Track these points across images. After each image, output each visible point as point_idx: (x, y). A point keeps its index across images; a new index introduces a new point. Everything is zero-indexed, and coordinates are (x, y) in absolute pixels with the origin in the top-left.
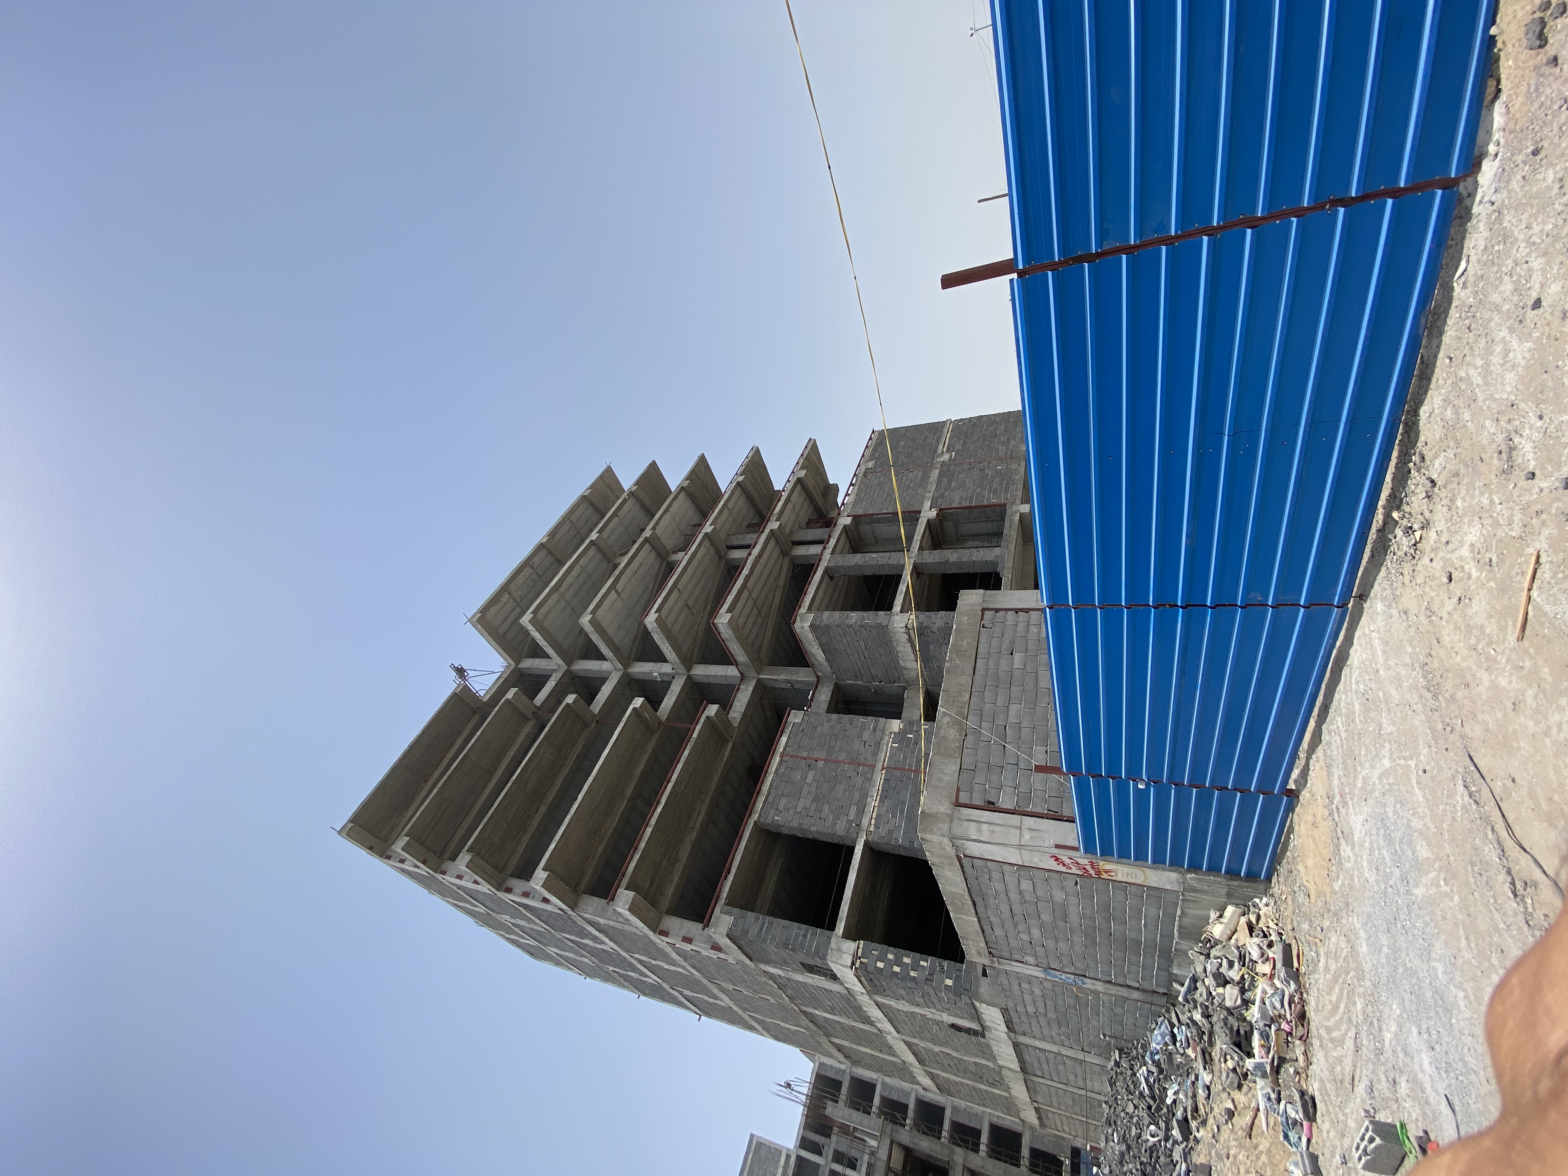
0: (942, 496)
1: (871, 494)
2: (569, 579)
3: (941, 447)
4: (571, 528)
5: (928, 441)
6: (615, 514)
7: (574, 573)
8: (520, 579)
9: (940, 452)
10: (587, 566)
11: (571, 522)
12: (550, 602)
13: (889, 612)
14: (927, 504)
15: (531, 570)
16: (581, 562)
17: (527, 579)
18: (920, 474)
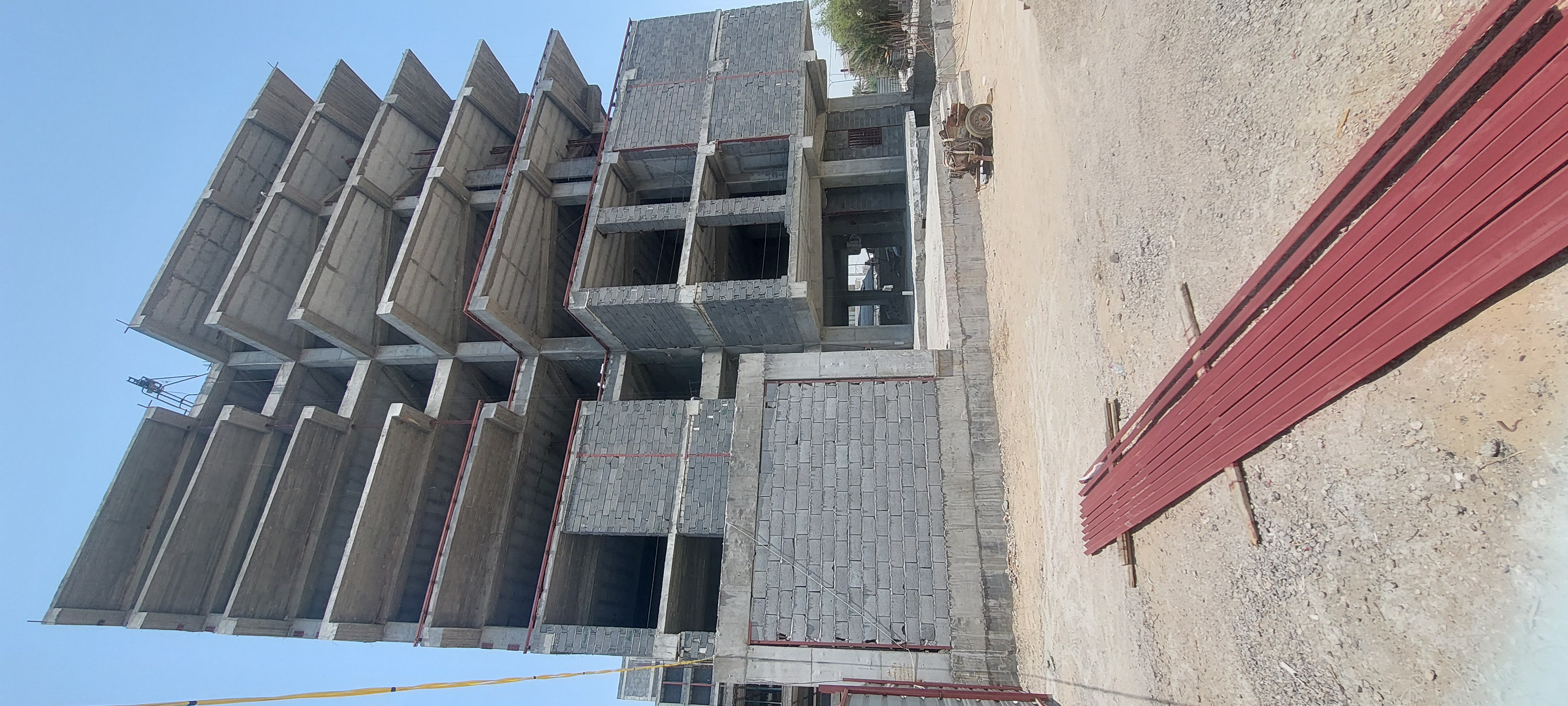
0: (720, 124)
1: (638, 120)
2: (260, 254)
3: (712, 51)
4: (244, 168)
5: (697, 42)
6: (302, 148)
7: (265, 242)
8: (189, 254)
9: (712, 58)
10: (281, 228)
11: (242, 160)
12: (242, 289)
13: (673, 285)
14: (704, 135)
15: (201, 240)
16: (271, 225)
17: (199, 253)
18: (693, 89)
